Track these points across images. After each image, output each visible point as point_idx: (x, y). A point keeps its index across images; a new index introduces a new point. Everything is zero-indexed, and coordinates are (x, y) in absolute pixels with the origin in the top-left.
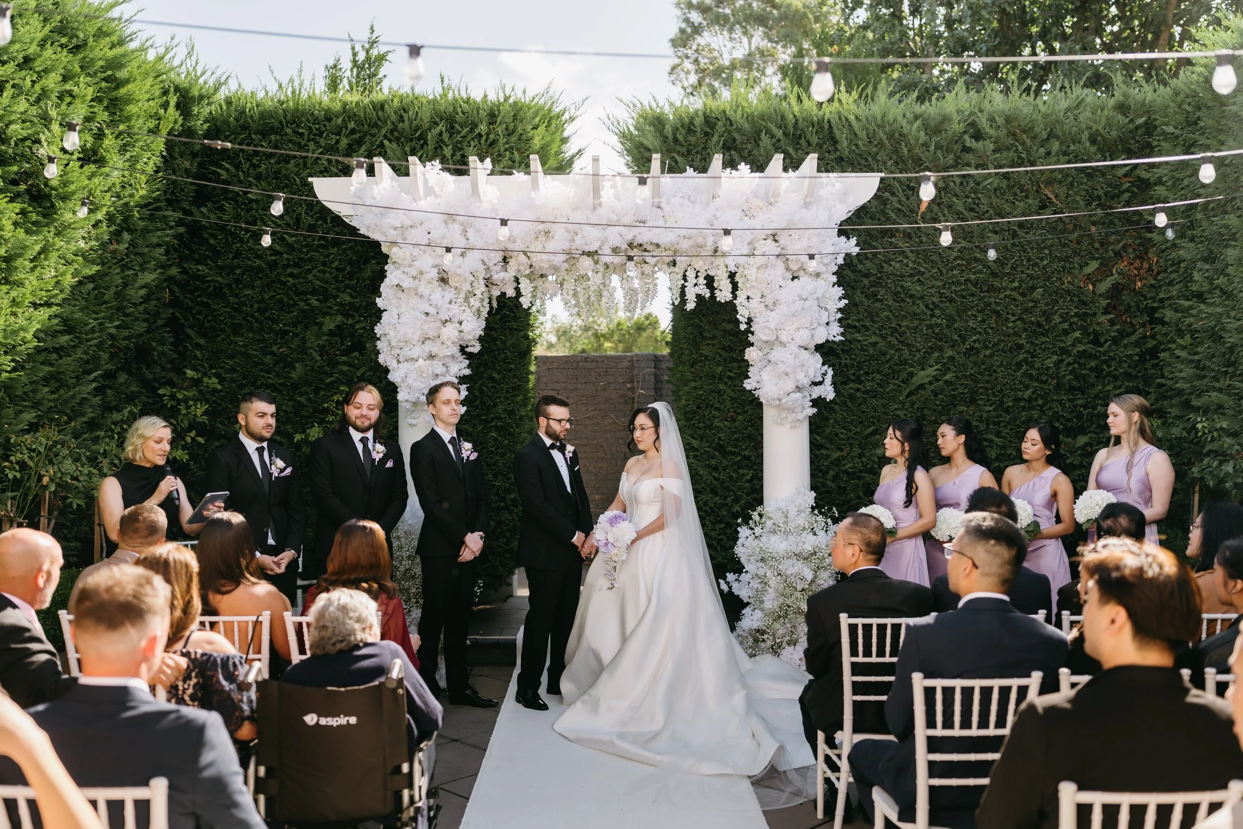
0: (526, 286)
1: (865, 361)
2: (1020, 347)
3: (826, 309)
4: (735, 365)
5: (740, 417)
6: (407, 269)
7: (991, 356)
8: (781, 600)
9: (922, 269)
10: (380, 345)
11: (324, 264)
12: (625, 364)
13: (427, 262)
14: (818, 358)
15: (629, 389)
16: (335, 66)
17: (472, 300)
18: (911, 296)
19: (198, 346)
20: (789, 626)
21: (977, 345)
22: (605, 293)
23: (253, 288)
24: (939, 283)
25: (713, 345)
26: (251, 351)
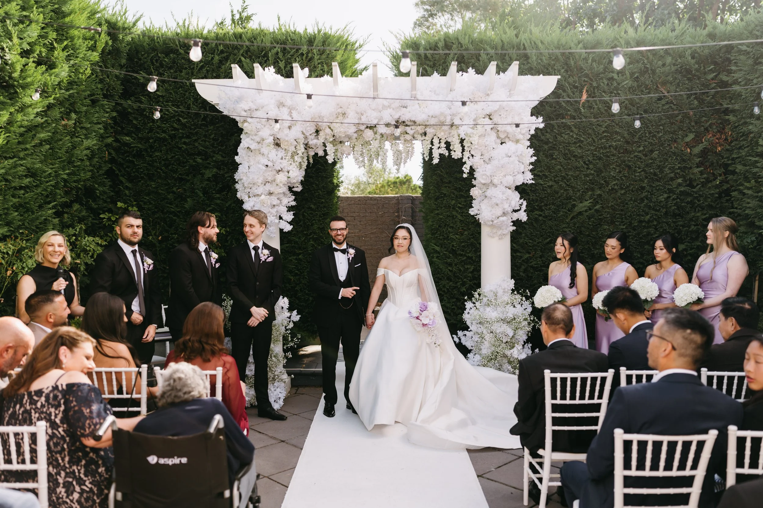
0: (330, 149)
1: (545, 197)
2: (643, 188)
3: (523, 163)
4: (463, 199)
5: (466, 233)
6: (254, 137)
7: (624, 194)
8: (493, 349)
9: (582, 139)
10: (237, 186)
11: (205, 136)
12: (394, 201)
13: (266, 133)
14: (517, 195)
15: (397, 216)
16: (222, 23)
17: (296, 158)
18: (575, 156)
19: (127, 188)
20: (498, 365)
21: (616, 187)
22: (381, 153)
23: (161, 151)
24: (592, 148)
25: (449, 187)
26: (160, 191)
